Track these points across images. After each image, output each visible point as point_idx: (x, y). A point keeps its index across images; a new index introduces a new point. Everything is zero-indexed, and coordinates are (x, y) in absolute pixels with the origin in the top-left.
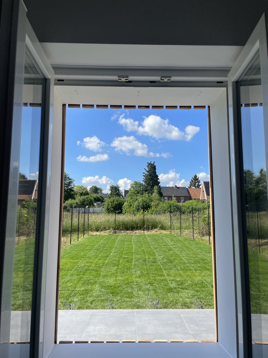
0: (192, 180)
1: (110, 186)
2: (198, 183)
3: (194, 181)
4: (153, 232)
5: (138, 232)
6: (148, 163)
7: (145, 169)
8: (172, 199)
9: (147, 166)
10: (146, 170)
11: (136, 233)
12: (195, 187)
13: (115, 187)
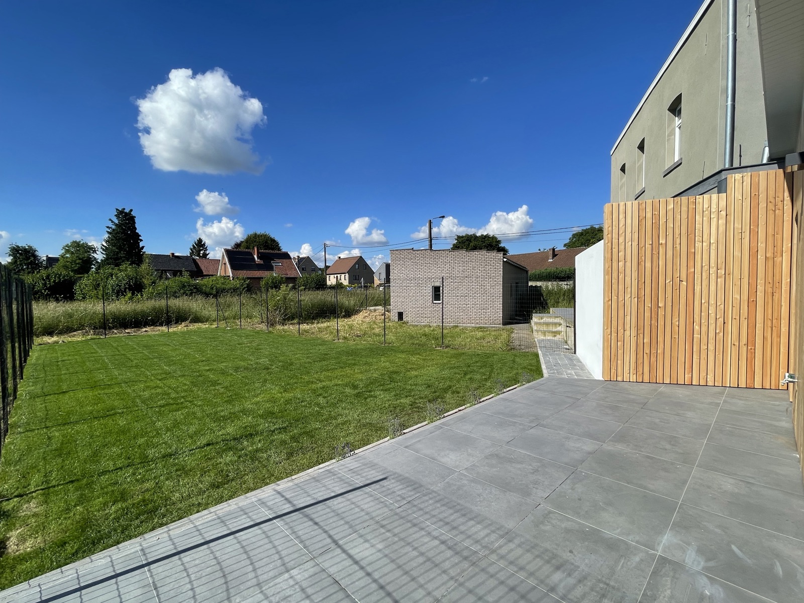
1: (10, 247)
2: (203, 251)
3: (198, 247)
4: (180, 328)
5: (149, 330)
6: (117, 209)
7: (110, 220)
8: (181, 274)
9: (116, 215)
10: (112, 222)
11: (146, 331)
12: (200, 257)
13: (25, 249)
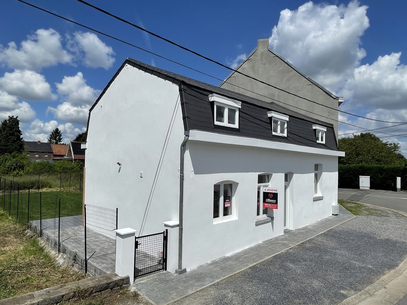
0: (52, 133)
3: (55, 134)
6: (9, 116)
